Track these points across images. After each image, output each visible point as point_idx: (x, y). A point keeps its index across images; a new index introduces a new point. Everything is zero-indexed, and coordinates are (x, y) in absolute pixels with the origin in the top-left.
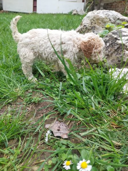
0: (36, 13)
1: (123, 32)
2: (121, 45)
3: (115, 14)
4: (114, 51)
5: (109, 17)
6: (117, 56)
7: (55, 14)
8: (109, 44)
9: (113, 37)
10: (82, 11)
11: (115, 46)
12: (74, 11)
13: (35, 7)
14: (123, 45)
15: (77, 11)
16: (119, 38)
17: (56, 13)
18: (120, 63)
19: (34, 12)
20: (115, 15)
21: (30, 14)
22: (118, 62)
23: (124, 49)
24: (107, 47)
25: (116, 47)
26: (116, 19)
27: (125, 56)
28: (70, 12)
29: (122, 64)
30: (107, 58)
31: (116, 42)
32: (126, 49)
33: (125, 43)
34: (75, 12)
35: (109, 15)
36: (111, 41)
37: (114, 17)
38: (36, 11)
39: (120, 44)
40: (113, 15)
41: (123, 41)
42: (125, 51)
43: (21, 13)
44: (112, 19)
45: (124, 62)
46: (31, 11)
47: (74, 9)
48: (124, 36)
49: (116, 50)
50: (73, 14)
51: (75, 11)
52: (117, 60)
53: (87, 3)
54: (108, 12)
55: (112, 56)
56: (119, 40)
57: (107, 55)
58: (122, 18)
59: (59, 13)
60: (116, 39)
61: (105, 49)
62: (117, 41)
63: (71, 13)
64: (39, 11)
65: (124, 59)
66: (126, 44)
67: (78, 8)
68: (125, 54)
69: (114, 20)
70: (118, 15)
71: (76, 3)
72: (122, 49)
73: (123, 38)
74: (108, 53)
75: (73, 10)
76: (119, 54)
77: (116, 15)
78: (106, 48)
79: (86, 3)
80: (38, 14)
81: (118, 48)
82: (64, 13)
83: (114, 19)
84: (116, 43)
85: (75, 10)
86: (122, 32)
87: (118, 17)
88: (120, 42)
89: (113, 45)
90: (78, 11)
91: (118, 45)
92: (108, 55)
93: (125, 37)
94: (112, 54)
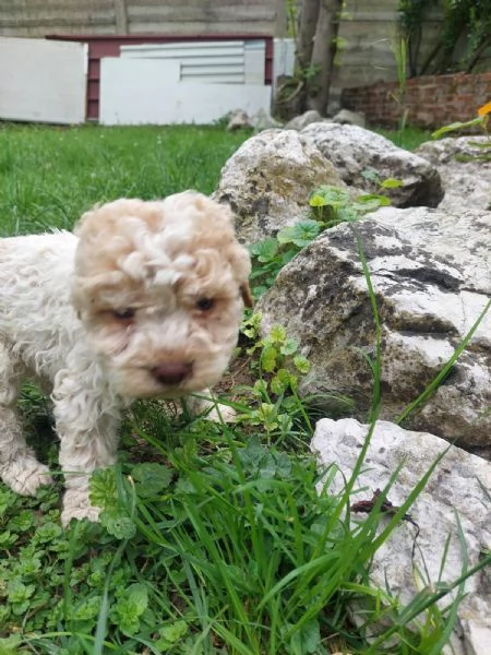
0: (96, 125)
1: (379, 231)
2: (365, 297)
3: (363, 138)
4: (338, 323)
5: (335, 152)
6: (355, 349)
7: (166, 126)
8: (318, 288)
9: (335, 258)
10: (265, 116)
11: (343, 301)
12: (235, 115)
13: (92, 103)
14: (374, 300)
15: (245, 116)
16: (358, 265)
17: (169, 123)
18: (367, 385)
19: (92, 119)
20: (360, 144)
21: (76, 126)
22: (358, 384)
23: (381, 322)
24: (311, 302)
25: (346, 308)
26: (367, 160)
27: (384, 358)
28: (221, 120)
29: (377, 390)
30: (309, 356)
31: (345, 286)
32: (388, 322)
33: (383, 293)
34: (237, 120)
35: (338, 143)
36: (326, 279)
37: (358, 150)
38: (97, 115)
39: (362, 294)
40: (351, 145)
41: (375, 280)
42: (384, 334)
43: (41, 123)
44: (349, 159)
45: (384, 386)
46: (77, 115)
47: (233, 109)
48: (384, 252)
49: (345, 321)
50: (230, 125)
51: (240, 114)
52: (354, 374)
53: (282, 86)
54: (337, 131)
55: (330, 348)
56: (358, 273)
57: (309, 342)
58: (391, 154)
59: (179, 122)
60: (347, 268)
61: (302, 310)
62: (351, 278)
63: (225, 121)
64: (107, 116)
65: (383, 369)
66: (387, 297)
67: (248, 105)
68: (388, 348)
69: (357, 165)
70: (375, 145)
71: (239, 87)
72: (373, 317)
73: (377, 263)
74: (316, 332)
75: (230, 113)
76: (358, 341)
77: (367, 145)
78: (306, 309)
79: (279, 89)
80: (102, 126)
81: (355, 313)
82: (199, 122)
83: (359, 161)
84: (346, 290)
85: (240, 110)
86: (373, 231)
87: (372, 152)
88: (360, 284)
89: (333, 298)
90: (250, 115)
91: (354, 297)
92: (313, 342)
93: (386, 258)
94: (330, 338)
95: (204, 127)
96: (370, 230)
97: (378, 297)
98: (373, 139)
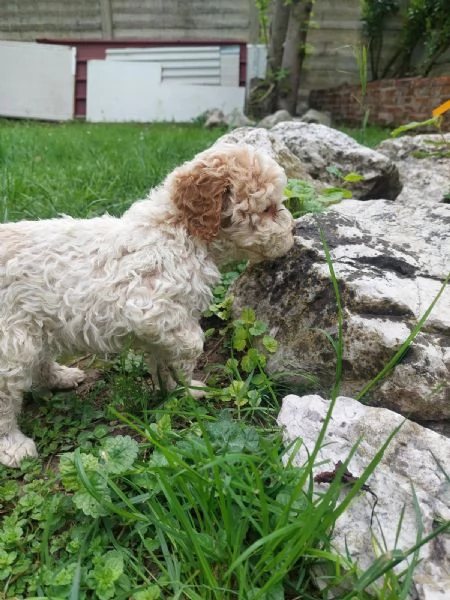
0: (83, 121)
1: (341, 222)
2: (328, 282)
3: (328, 136)
4: (303, 306)
5: (304, 148)
6: (319, 331)
7: (148, 124)
8: (285, 274)
9: (301, 246)
10: (238, 114)
11: (308, 286)
12: (212, 114)
13: (80, 102)
14: (336, 286)
15: (221, 115)
16: (321, 253)
17: (151, 121)
18: (330, 364)
19: (79, 116)
20: (325, 141)
21: (64, 123)
22: (322, 362)
23: (343, 307)
24: (278, 287)
25: (311, 293)
26: (331, 156)
27: (346, 339)
28: (199, 118)
29: (339, 369)
30: (277, 336)
31: (310, 272)
32: (350, 306)
33: (344, 279)
34: (213, 119)
35: (305, 141)
36: (293, 266)
37: (323, 147)
38: (84, 113)
39: (325, 279)
40: (317, 142)
41: (337, 267)
42: (346, 316)
43: (32, 120)
44: (315, 155)
45: (346, 364)
46: (66, 112)
47: (210, 109)
48: (346, 241)
49: (310, 305)
50: (207, 123)
51: (217, 113)
52: (318, 353)
53: (256, 88)
54: (304, 130)
55: (296, 329)
56: (321, 260)
57: (277, 324)
58: (354, 151)
59: (160, 119)
60: (311, 256)
61: (270, 294)
62: (315, 265)
63: (202, 120)
64: (93, 114)
65: (345, 349)
66: (348, 283)
67: (223, 105)
68: (349, 329)
69: (322, 160)
70: (338, 142)
71: (217, 88)
72: (335, 301)
73: (340, 251)
74: (283, 314)
75: (208, 112)
76: (322, 323)
77: (331, 142)
78: (274, 293)
79: (252, 90)
80: (89, 123)
81: (319, 297)
82: (178, 120)
83: (324, 157)
84: (310, 276)
85: (216, 109)
86: (336, 222)
87: (336, 149)
88: (324, 270)
89: (299, 283)
90: (225, 113)
91: (318, 283)
92: (281, 324)
93: (348, 246)
94: (296, 321)
95: (183, 125)
96: (334, 221)
97: (341, 283)
98: (337, 137)
